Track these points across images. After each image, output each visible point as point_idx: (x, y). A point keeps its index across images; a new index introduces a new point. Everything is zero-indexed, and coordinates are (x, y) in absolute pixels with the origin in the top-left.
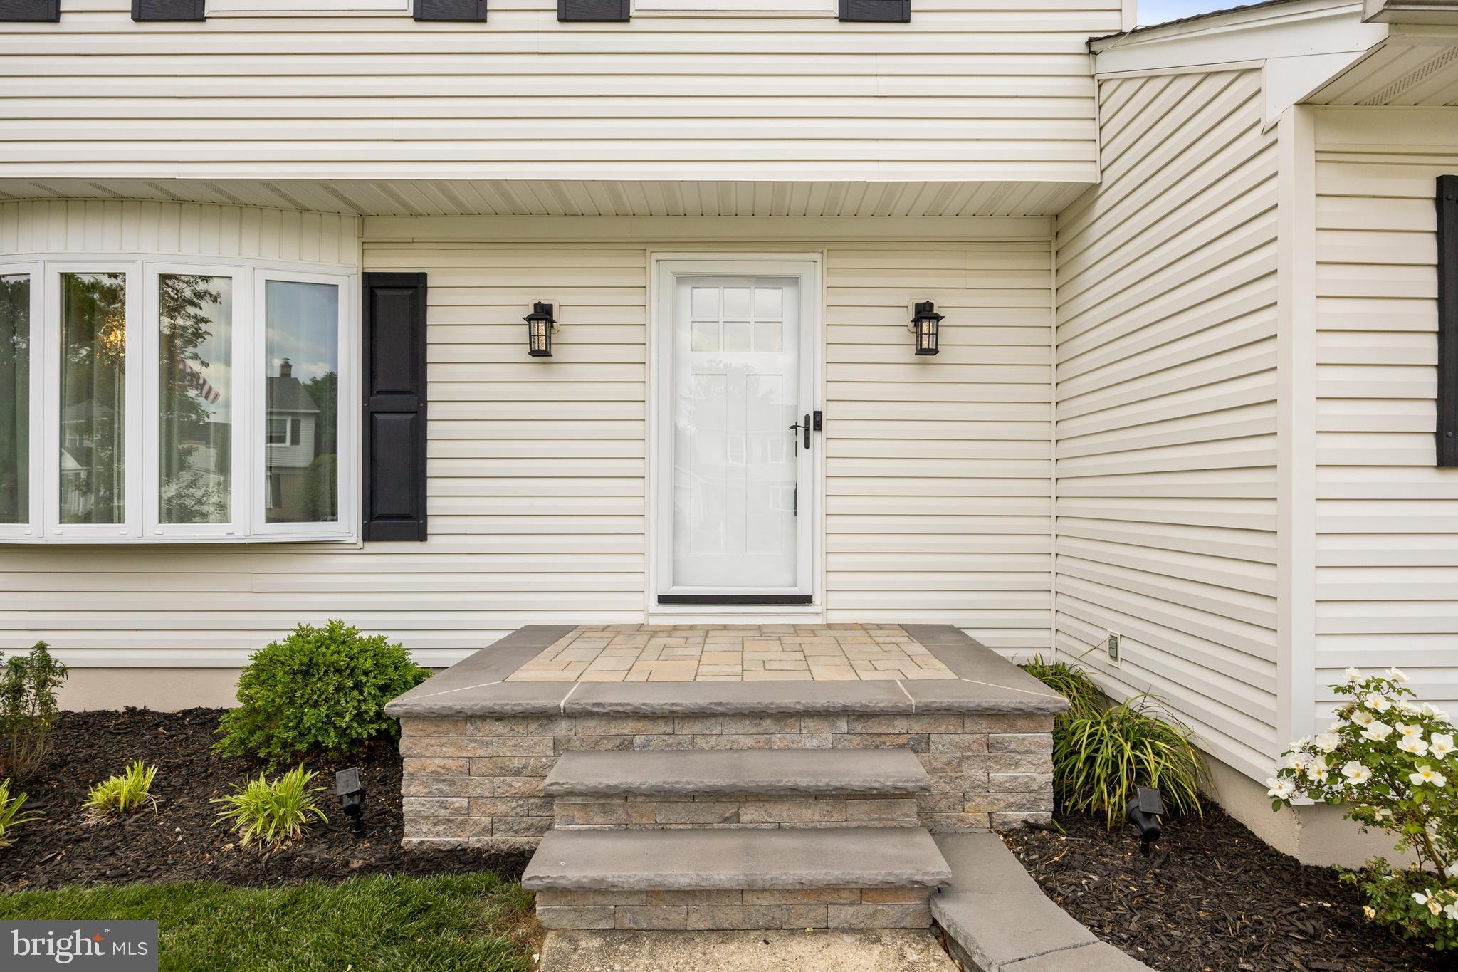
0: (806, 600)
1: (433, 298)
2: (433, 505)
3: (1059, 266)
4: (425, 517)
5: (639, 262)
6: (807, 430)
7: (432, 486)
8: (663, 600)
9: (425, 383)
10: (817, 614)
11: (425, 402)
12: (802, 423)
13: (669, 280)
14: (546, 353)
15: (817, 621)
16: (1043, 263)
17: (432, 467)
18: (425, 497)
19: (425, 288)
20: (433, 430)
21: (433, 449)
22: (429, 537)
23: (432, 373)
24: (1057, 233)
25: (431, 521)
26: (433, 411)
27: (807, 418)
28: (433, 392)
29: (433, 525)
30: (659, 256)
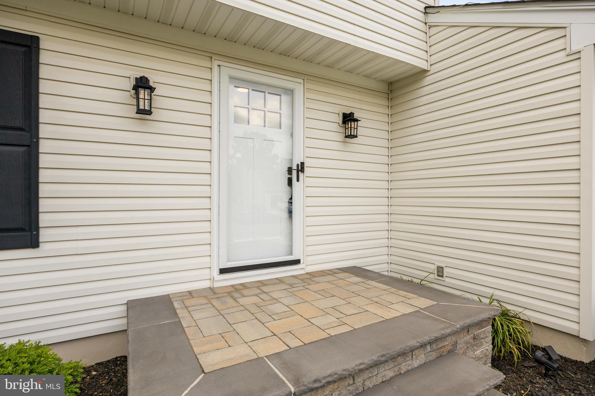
0: (297, 262)
1: (44, 57)
2: (44, 219)
3: (391, 106)
4: (37, 228)
5: (208, 64)
6: (298, 172)
7: (43, 205)
8: (223, 271)
9: (37, 123)
10: (302, 269)
11: (38, 138)
12: (295, 167)
13: (225, 79)
14: (149, 112)
15: (302, 272)
16: (386, 103)
17: (44, 190)
18: (37, 213)
19: (38, 48)
20: (44, 160)
21: (44, 175)
22: (41, 245)
23: (44, 116)
24: (391, 90)
25: (42, 232)
26: (44, 146)
27: (298, 165)
28: (44, 131)
29: (44, 235)
30: (220, 63)
